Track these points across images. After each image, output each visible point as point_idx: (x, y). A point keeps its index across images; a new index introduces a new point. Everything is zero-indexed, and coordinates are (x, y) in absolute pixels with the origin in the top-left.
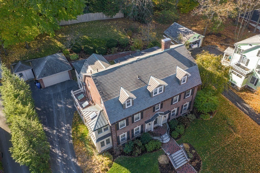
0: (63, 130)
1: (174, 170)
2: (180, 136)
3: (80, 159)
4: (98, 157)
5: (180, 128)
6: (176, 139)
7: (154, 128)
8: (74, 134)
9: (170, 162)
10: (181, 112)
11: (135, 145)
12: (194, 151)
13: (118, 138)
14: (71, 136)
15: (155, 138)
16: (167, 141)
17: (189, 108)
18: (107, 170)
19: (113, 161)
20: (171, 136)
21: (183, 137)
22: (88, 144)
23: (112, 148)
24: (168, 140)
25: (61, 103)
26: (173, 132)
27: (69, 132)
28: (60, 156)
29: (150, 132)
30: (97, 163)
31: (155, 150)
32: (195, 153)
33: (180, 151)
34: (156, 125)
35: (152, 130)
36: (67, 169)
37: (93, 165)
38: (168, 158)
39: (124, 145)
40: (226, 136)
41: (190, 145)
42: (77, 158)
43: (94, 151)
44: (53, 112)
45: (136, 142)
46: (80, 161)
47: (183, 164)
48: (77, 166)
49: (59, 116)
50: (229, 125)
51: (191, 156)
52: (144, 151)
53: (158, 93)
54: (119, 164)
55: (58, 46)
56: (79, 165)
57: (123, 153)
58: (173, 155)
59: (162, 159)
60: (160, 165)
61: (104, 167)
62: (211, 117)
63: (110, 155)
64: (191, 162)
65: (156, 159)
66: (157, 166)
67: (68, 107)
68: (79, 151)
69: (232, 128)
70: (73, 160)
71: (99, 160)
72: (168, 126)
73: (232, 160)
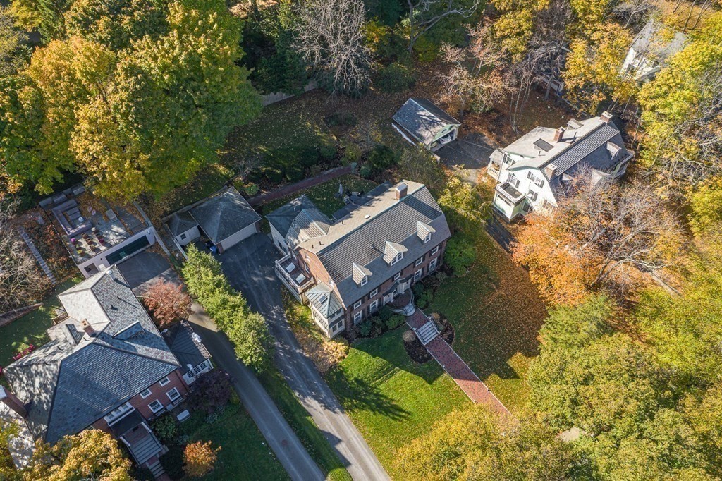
0: (273, 315)
1: (422, 346)
2: (428, 304)
3: (307, 349)
4: (329, 344)
5: (426, 294)
6: (422, 309)
7: (394, 298)
8: (289, 317)
9: (417, 338)
10: (428, 271)
11: (374, 323)
12: (445, 321)
13: (352, 319)
14: (287, 321)
15: (396, 311)
16: (412, 313)
17: (438, 263)
18: (344, 358)
19: (349, 346)
20: (416, 306)
21: (431, 305)
22: (313, 329)
23: (345, 331)
24: (414, 311)
25: (256, 275)
26: (419, 301)
27: (282, 316)
28: (280, 348)
29: (389, 304)
30: (331, 352)
31: (398, 326)
32: (447, 323)
33: (428, 323)
34: (396, 294)
35: (392, 301)
36: (293, 362)
37: (326, 354)
38: (414, 334)
39: (359, 325)
40: (485, 295)
41: (440, 315)
42: (303, 348)
43: (322, 337)
44: (249, 290)
45: (373, 319)
46: (306, 351)
47: (433, 338)
48: (305, 357)
49: (261, 294)
50: (490, 279)
51: (442, 327)
52: (385, 329)
53: (397, 261)
54: (357, 348)
55: (222, 175)
56: (308, 356)
57: (360, 336)
58: (419, 330)
59: (407, 336)
60: (405, 343)
61: (340, 355)
62: (468, 271)
63: (344, 339)
64: (442, 334)
65: (400, 337)
66: (402, 345)
67: (268, 280)
68: (304, 339)
69: (494, 283)
70: (298, 351)
71: (332, 346)
72: (411, 293)
73: (490, 325)
